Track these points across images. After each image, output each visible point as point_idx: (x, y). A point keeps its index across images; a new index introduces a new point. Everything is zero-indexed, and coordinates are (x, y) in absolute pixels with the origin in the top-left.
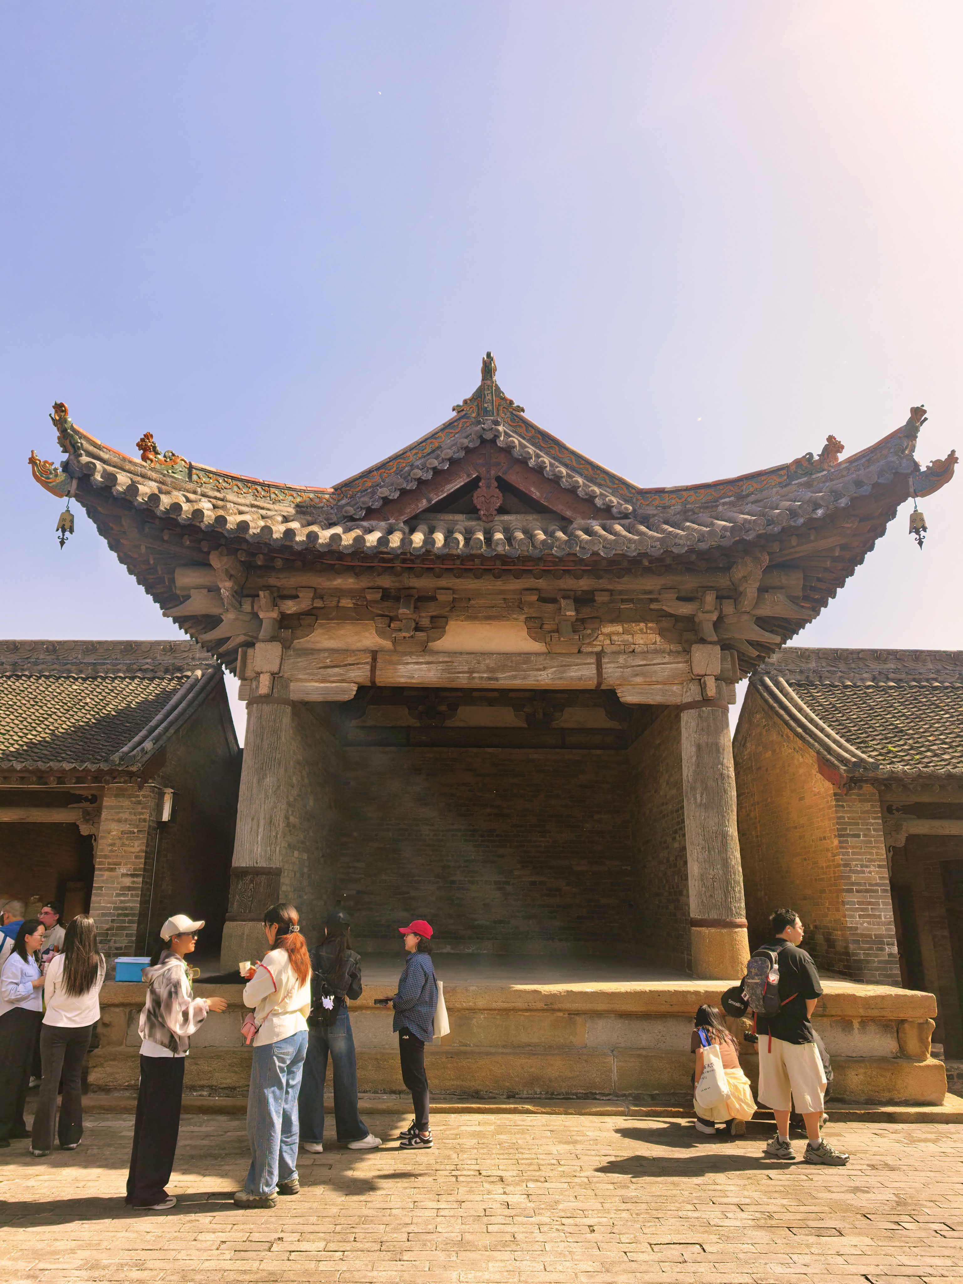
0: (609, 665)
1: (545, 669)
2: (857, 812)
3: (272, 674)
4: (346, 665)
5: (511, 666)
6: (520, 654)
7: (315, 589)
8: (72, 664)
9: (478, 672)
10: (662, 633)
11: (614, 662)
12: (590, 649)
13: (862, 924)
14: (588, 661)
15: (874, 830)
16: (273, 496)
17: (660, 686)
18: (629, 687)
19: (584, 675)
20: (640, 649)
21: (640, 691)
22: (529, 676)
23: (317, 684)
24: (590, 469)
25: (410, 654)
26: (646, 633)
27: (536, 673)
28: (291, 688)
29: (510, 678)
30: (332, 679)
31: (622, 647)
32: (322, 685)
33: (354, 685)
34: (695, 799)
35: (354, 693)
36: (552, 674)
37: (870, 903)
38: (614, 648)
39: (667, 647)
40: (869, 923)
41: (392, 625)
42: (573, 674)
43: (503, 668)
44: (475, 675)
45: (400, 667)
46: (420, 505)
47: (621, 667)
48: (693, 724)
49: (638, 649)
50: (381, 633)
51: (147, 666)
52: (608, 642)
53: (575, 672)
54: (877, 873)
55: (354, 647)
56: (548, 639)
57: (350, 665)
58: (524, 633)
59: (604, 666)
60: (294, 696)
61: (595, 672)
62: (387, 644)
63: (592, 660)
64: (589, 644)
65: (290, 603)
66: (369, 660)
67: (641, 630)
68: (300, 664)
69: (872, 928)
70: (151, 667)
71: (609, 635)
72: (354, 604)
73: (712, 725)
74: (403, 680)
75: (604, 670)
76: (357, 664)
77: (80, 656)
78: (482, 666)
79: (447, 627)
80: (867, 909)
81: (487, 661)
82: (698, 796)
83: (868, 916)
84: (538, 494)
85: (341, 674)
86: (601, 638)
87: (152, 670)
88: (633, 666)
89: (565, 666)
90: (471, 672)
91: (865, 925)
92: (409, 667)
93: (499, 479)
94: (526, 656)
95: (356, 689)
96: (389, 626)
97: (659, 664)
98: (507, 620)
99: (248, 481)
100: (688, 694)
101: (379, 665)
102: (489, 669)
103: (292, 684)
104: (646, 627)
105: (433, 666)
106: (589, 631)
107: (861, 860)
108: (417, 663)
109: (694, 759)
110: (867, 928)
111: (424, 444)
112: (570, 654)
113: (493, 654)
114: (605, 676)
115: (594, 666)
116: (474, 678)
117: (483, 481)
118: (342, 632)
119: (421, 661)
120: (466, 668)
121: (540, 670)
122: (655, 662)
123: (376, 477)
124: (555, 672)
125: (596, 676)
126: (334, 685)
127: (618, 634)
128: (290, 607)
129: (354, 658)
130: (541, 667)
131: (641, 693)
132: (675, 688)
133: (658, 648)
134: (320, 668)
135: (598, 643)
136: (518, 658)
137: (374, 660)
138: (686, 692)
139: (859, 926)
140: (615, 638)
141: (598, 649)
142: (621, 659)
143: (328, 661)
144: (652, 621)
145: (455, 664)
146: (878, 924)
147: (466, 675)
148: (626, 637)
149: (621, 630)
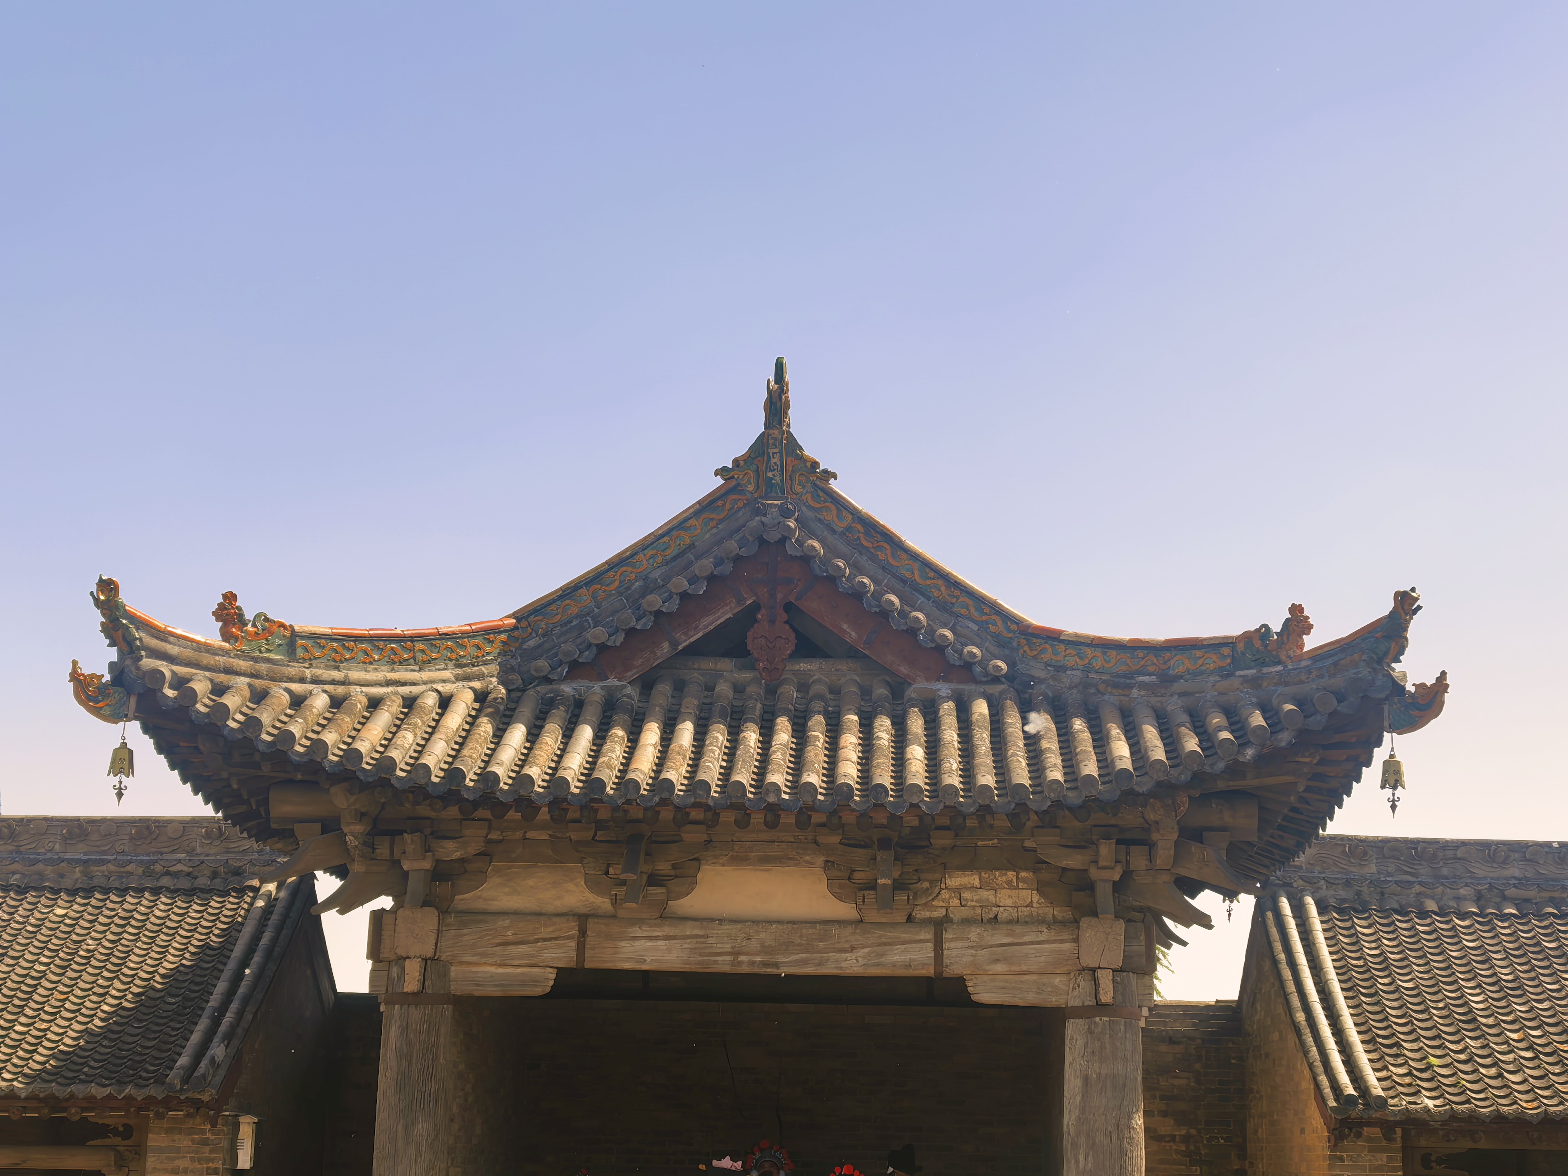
0: (953, 945)
1: (853, 949)
3: (425, 960)
4: (537, 941)
5: (799, 945)
6: (813, 923)
8: (48, 862)
9: (747, 954)
10: (1041, 888)
11: (962, 939)
12: (926, 914)
14: (922, 937)
16: (420, 656)
17: (1033, 977)
18: (986, 978)
19: (915, 959)
20: (1006, 914)
21: (1003, 985)
22: (827, 960)
23: (492, 969)
24: (943, 588)
25: (639, 922)
26: (1017, 888)
27: (838, 955)
28: (452, 974)
29: (797, 963)
30: (517, 962)
31: (979, 911)
32: (501, 970)
33: (551, 970)
34: (1077, 1162)
35: (551, 983)
36: (863, 957)
38: (965, 912)
39: (1049, 912)
41: (611, 871)
42: (897, 957)
43: (787, 947)
44: (742, 958)
45: (623, 944)
46: (659, 653)
47: (972, 947)
48: (1080, 1043)
49: (1003, 915)
50: (593, 885)
51: (179, 867)
52: (956, 902)
53: (900, 954)
55: (550, 909)
56: (860, 902)
57: (545, 940)
58: (823, 886)
59: (946, 945)
60: (457, 989)
61: (931, 954)
62: (603, 903)
63: (927, 934)
64: (926, 904)
65: (450, 845)
66: (574, 932)
67: (1009, 883)
68: (466, 938)
70: (186, 869)
71: (958, 891)
72: (550, 835)
73: (1108, 1046)
74: (627, 963)
75: (945, 952)
76: (556, 939)
77: (57, 846)
78: (754, 945)
79: (699, 875)
81: (763, 936)
82: (1081, 1158)
84: (853, 634)
85: (532, 956)
86: (945, 895)
87: (189, 874)
88: (991, 946)
90: (735, 954)
92: (638, 944)
93: (789, 607)
94: (823, 926)
95: (554, 976)
96: (607, 873)
97: (1032, 943)
98: (796, 865)
99: (379, 638)
100: (1076, 993)
101: (590, 941)
102: (765, 949)
103: (453, 968)
104: (1017, 878)
105: (676, 943)
106: (926, 885)
108: (650, 938)
109: (1078, 1098)
111: (666, 539)
112: (893, 925)
113: (771, 922)
114: (946, 961)
115: (930, 945)
116: (740, 963)
117: (763, 611)
118: (531, 882)
119: (656, 934)
120: (728, 947)
121: (844, 950)
122: (1026, 939)
123: (585, 596)
124: (868, 954)
125: (933, 961)
126: (520, 970)
127: (972, 888)
128: (451, 850)
129: (550, 929)
130: (847, 946)
131: (1004, 988)
132: (1057, 980)
133: (1035, 914)
134: (499, 945)
135: (941, 904)
136: (811, 930)
137: (583, 933)
138: (1074, 988)
140: (966, 895)
141: (939, 913)
142: (974, 933)
143: (509, 933)
144: (1026, 869)
145: (710, 940)
147: (728, 958)
148: (985, 894)
149: (977, 883)
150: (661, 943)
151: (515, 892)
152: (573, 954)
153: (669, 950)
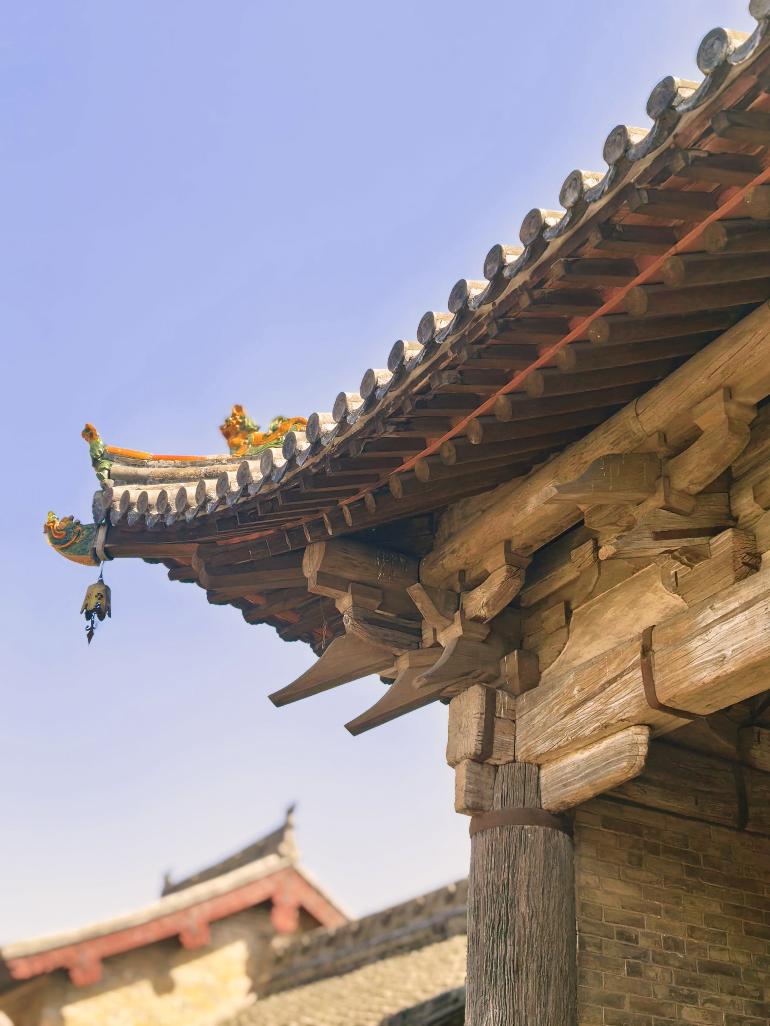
3: (471, 760)
4: (603, 688)
7: (507, 541)
23: (577, 757)
28: (544, 778)
30: (590, 732)
32: (586, 754)
33: (638, 729)
45: (696, 643)
57: (611, 682)
60: (548, 799)
66: (639, 657)
74: (705, 675)
76: (621, 675)
85: (599, 713)
92: (712, 635)
101: (658, 658)
103: (541, 773)
108: (725, 618)
119: (732, 607)
126: (603, 745)
129: (614, 666)
134: (567, 713)
137: (646, 650)
143: (575, 692)
150: (740, 617)
151: (595, 637)
152: (641, 690)
153: (752, 624)
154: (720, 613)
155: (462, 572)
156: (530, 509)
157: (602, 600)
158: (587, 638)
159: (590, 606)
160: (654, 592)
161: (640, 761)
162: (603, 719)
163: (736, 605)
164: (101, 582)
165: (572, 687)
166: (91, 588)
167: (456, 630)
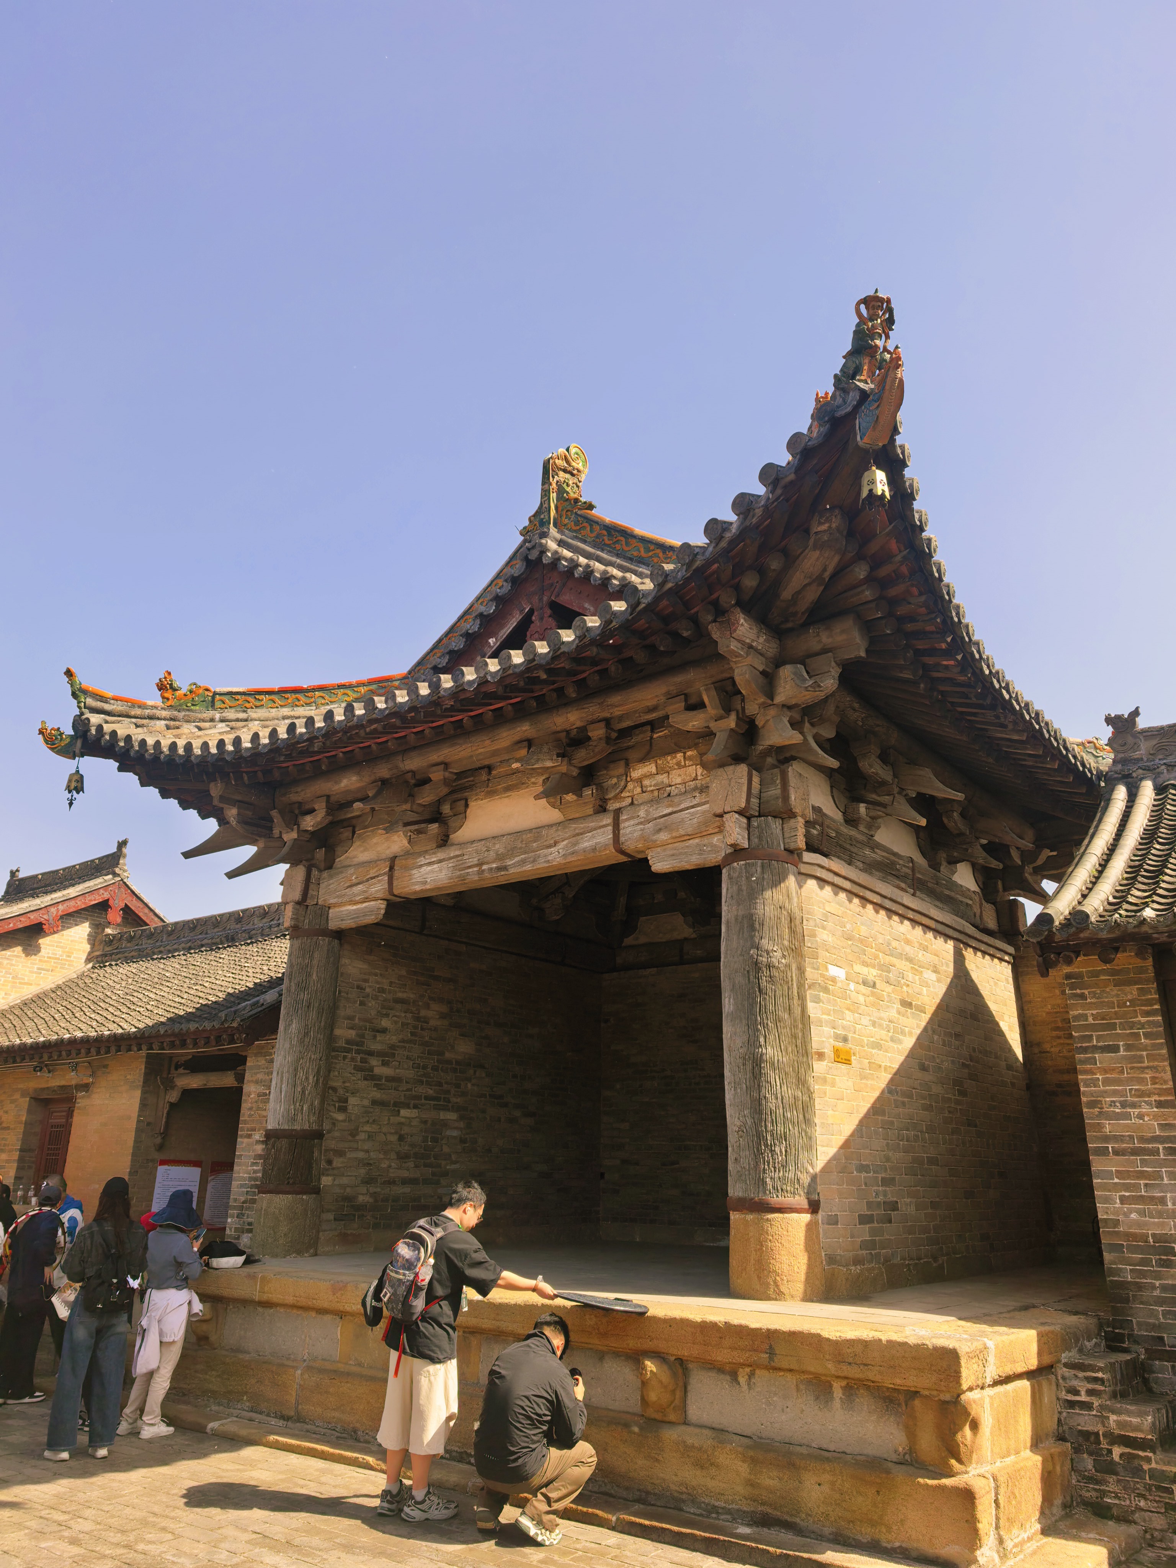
0: (627, 824)
1: (556, 843)
2: (1111, 1005)
3: (296, 903)
4: (368, 880)
5: (521, 848)
7: (328, 797)
9: (488, 863)
10: (702, 761)
11: (636, 817)
12: (617, 806)
13: (1126, 1215)
14: (604, 823)
15: (1146, 1036)
17: (697, 841)
18: (659, 849)
19: (599, 843)
20: (676, 791)
21: (671, 852)
22: (539, 857)
23: (350, 907)
25: (424, 852)
26: (685, 766)
27: (546, 851)
28: (331, 915)
29: (520, 863)
30: (358, 898)
31: (656, 793)
32: (355, 907)
33: (381, 902)
35: (383, 912)
36: (563, 849)
37: (1141, 1175)
38: (646, 797)
40: (1142, 1213)
42: (586, 844)
43: (511, 852)
44: (485, 867)
45: (414, 872)
47: (641, 823)
49: (674, 790)
52: (639, 790)
53: (589, 841)
54: (1155, 1117)
55: (380, 857)
56: (559, 803)
57: (372, 878)
59: (622, 826)
60: (333, 925)
61: (611, 836)
62: (408, 846)
63: (613, 819)
64: (616, 797)
65: (308, 818)
66: (388, 869)
67: (678, 763)
68: (332, 886)
69: (1145, 1224)
71: (640, 780)
73: (744, 888)
74: (418, 888)
75: (621, 832)
76: (377, 876)
78: (492, 854)
79: (468, 811)
80: (1137, 1187)
81: (497, 846)
83: (1141, 1199)
85: (368, 891)
86: (630, 786)
88: (656, 819)
89: (578, 835)
90: (480, 864)
91: (1133, 1216)
92: (423, 870)
93: (551, 605)
94: (536, 831)
95: (384, 906)
97: (687, 808)
101: (397, 873)
102: (500, 857)
103: (331, 911)
104: (684, 757)
105: (445, 865)
106: (615, 780)
107: (1122, 1094)
108: (430, 864)
110: (1139, 1225)
112: (584, 818)
113: (503, 836)
114: (622, 839)
115: (610, 829)
116: (483, 871)
117: (536, 613)
118: (375, 840)
119: (433, 860)
120: (475, 861)
121: (550, 846)
122: (682, 806)
124: (566, 846)
126: (362, 905)
127: (651, 775)
128: (310, 823)
129: (377, 870)
130: (552, 842)
131: (673, 855)
132: (715, 840)
133: (699, 785)
134: (348, 887)
135: (628, 794)
136: (529, 836)
137: (391, 868)
139: (1121, 1218)
140: (646, 782)
141: (624, 802)
142: (645, 811)
143: (354, 878)
144: (689, 748)
145: (466, 857)
146: (1160, 1215)
147: (476, 869)
148: (663, 778)
149: (654, 770)
150: (436, 866)
151: (366, 850)
152: (386, 886)
153: (441, 870)
154: (428, 861)
155: (300, 803)
156: (342, 785)
157: (372, 831)
158: (362, 849)
159: (365, 832)
160: (399, 836)
161: (381, 917)
162: (366, 895)
163: (435, 859)
164: (78, 772)
165: (352, 875)
166: (71, 775)
167: (294, 835)
